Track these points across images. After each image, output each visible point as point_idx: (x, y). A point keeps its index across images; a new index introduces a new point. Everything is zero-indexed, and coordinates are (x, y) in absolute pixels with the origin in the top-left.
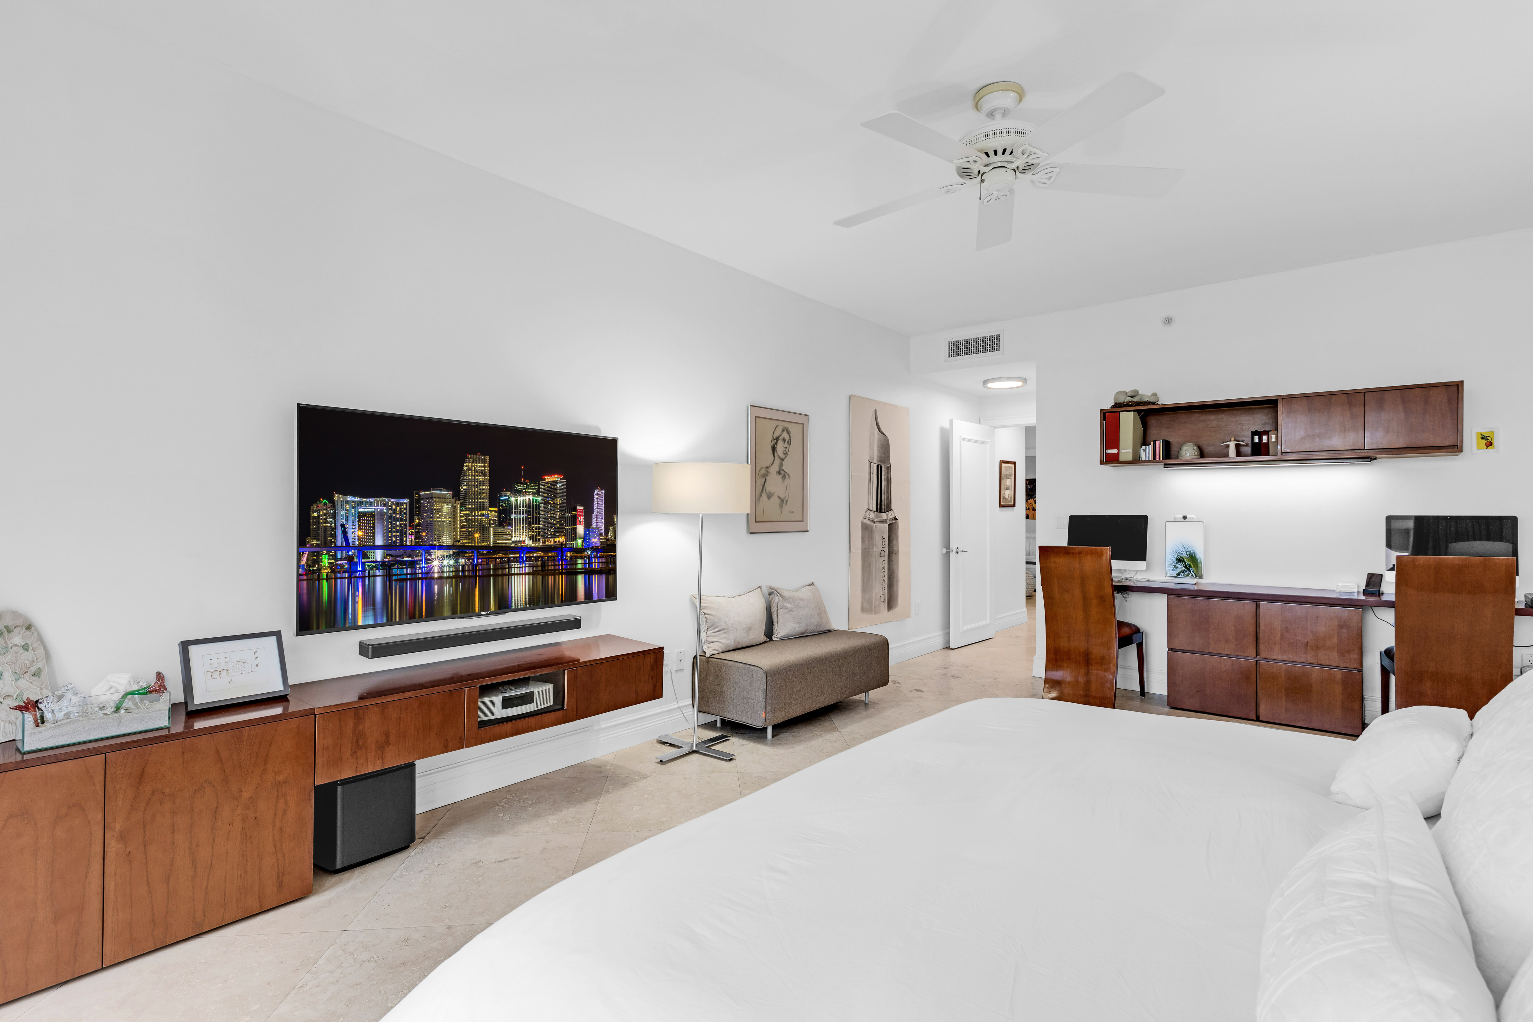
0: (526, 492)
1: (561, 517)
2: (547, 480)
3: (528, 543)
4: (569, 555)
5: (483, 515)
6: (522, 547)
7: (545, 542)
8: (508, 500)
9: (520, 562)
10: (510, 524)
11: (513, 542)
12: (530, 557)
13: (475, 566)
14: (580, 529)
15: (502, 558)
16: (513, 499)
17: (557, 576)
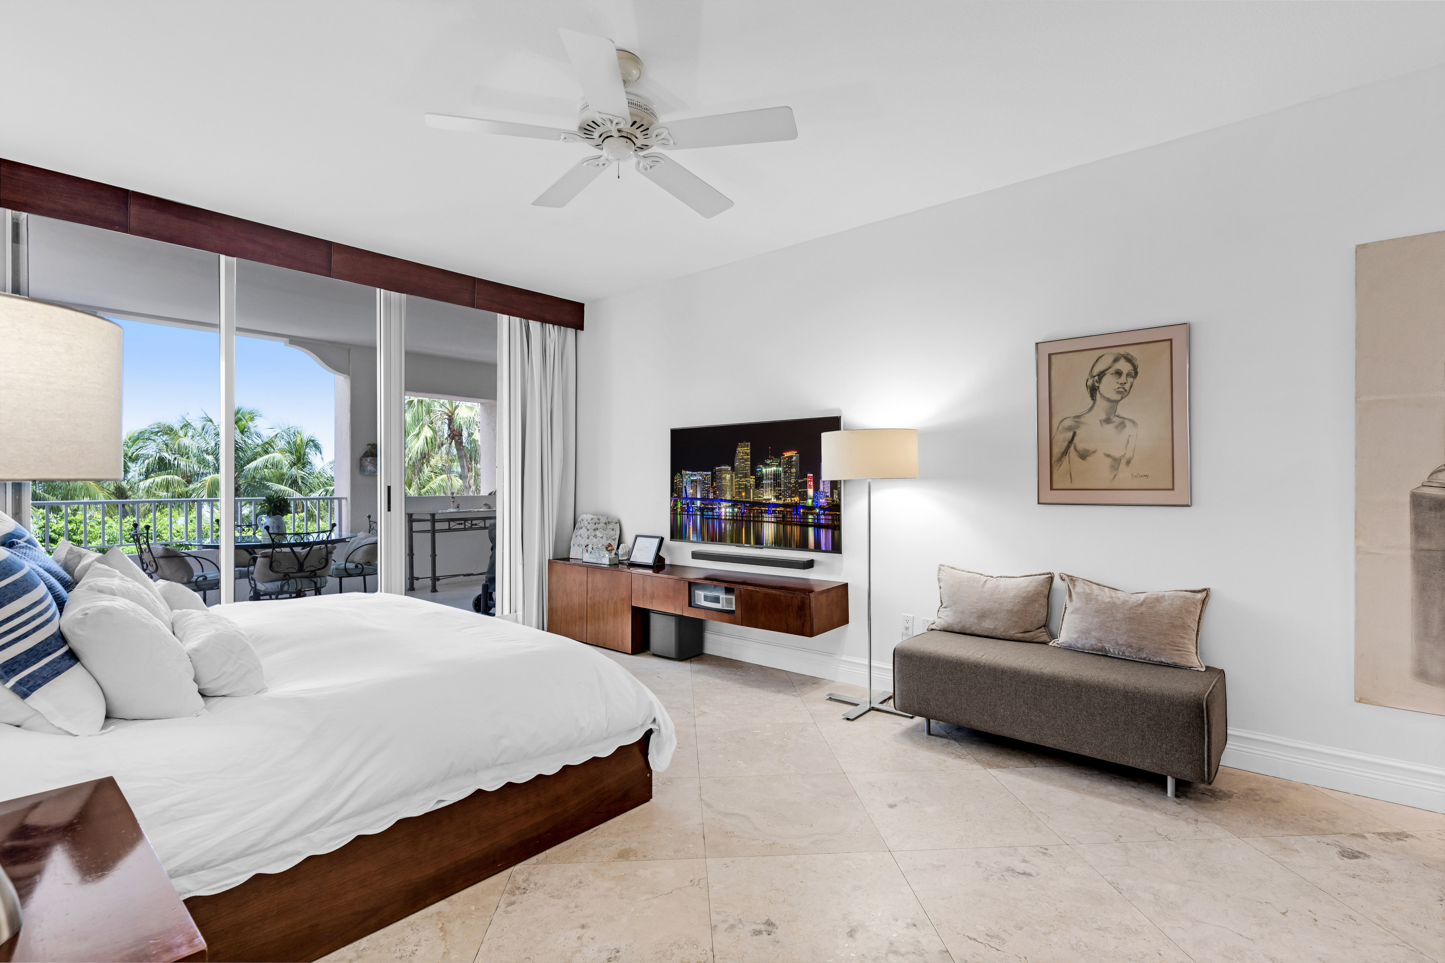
0: (772, 465)
1: (796, 482)
2: (786, 456)
3: (774, 501)
4: (802, 511)
5: (746, 481)
6: (769, 503)
7: (784, 501)
8: (761, 471)
9: (769, 513)
10: (762, 487)
11: (764, 499)
12: (775, 511)
13: (743, 513)
14: (811, 492)
15: (757, 510)
16: (764, 470)
17: (793, 527)
